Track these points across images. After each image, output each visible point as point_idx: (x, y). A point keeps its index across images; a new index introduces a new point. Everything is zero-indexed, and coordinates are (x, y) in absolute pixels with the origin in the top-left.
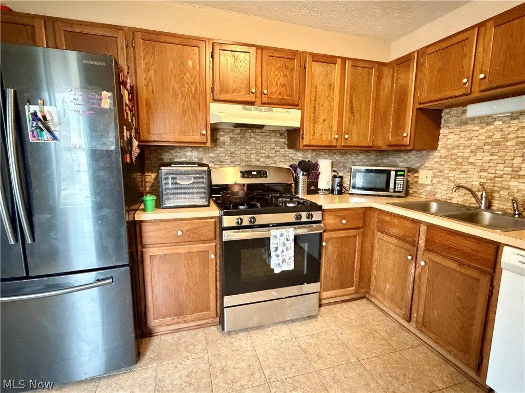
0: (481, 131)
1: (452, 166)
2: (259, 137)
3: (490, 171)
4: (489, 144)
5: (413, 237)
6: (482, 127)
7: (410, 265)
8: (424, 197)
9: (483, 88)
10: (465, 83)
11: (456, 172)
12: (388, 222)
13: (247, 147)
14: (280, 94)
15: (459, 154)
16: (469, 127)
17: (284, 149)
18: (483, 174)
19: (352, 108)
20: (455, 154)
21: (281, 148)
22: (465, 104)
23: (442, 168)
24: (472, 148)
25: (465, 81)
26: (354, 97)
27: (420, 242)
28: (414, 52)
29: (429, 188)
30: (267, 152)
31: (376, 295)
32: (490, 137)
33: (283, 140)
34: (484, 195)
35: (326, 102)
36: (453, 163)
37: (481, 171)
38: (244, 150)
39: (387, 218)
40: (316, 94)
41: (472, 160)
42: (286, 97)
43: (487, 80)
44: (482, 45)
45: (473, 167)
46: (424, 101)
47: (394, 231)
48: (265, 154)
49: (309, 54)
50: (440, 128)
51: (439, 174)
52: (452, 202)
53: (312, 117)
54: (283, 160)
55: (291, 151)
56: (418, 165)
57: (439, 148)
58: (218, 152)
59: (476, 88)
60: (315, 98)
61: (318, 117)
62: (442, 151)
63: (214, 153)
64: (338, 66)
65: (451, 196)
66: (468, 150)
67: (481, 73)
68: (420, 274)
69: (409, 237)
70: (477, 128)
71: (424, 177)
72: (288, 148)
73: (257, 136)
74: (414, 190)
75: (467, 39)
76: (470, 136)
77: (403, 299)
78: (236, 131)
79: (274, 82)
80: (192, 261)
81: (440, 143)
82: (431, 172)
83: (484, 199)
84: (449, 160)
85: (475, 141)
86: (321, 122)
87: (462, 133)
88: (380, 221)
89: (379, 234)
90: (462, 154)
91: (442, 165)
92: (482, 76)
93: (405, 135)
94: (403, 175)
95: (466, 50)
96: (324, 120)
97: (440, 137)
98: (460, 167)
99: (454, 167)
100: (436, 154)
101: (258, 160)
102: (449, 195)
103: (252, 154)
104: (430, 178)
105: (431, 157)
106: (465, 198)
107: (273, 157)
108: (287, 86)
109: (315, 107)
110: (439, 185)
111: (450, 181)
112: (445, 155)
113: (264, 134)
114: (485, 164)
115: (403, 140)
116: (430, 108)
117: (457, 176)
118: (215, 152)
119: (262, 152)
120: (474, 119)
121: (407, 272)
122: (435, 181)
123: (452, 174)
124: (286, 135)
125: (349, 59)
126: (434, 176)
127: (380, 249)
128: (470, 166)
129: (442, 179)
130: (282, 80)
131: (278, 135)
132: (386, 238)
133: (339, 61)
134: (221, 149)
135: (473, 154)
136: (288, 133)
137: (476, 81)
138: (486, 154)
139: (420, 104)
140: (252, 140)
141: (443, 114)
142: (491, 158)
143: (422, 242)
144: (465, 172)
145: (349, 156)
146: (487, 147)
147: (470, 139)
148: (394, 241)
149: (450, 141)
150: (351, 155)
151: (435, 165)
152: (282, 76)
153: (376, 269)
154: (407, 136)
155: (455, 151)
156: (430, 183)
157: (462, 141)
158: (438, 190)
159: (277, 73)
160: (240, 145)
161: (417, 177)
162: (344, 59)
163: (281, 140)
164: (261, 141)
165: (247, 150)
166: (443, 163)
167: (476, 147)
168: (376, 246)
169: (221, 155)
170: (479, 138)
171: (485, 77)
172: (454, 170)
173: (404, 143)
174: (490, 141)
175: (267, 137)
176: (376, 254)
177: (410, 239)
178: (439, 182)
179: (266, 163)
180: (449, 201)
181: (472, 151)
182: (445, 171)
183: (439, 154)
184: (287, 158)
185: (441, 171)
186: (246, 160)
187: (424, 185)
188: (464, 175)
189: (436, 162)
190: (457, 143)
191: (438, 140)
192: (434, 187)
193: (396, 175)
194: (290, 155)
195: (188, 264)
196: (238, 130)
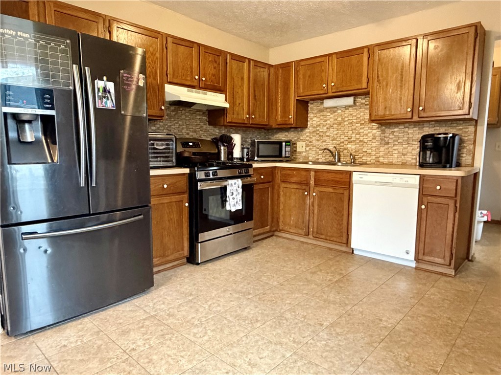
0: (331, 116)
1: (317, 138)
2: (188, 114)
3: (338, 139)
4: (336, 124)
5: (307, 180)
6: (331, 114)
7: (306, 198)
8: (302, 160)
9: (334, 91)
10: (324, 87)
11: (320, 142)
12: (289, 175)
13: (180, 122)
14: (212, 81)
15: (320, 130)
16: (325, 113)
17: (206, 125)
18: (334, 142)
19: (255, 96)
20: (318, 130)
21: (205, 125)
22: (322, 99)
23: (312, 140)
24: (327, 126)
25: (324, 85)
26: (256, 88)
27: (311, 182)
28: (293, 62)
29: (304, 154)
30: (194, 128)
31: (284, 229)
32: (336, 120)
33: (205, 118)
34: (337, 154)
35: (240, 90)
36: (318, 136)
37: (333, 140)
38: (178, 125)
39: (289, 172)
40: (234, 83)
41: (328, 134)
42: (216, 85)
43: (335, 87)
44: (331, 68)
45: (329, 138)
46: (301, 95)
47: (294, 179)
48: (192, 128)
49: (230, 53)
50: (308, 113)
51: (310, 144)
52: (319, 161)
53: (232, 101)
54: (206, 134)
55: (211, 127)
56: (296, 138)
57: (308, 127)
58: (158, 126)
59: (330, 91)
60: (233, 86)
61: (236, 102)
62: (310, 129)
63: (155, 126)
64: (246, 64)
65: (318, 157)
66: (325, 128)
67: (332, 83)
68: (313, 202)
69: (304, 181)
70: (329, 114)
71: (301, 147)
72: (209, 125)
73: (186, 114)
74: (294, 156)
75: (323, 61)
76: (326, 119)
77: (303, 222)
78: (171, 108)
79: (208, 72)
80: (172, 210)
81: (309, 123)
82: (305, 143)
83: (337, 156)
84: (315, 134)
85: (329, 122)
86: (238, 105)
87: (321, 117)
88: (282, 175)
89: (283, 185)
90: (322, 130)
91: (311, 138)
92: (333, 84)
93: (290, 117)
94: (290, 145)
95: (323, 68)
96: (239, 104)
97: (309, 119)
98: (322, 138)
99: (319, 138)
100: (307, 131)
101: (188, 134)
102: (316, 157)
103: (183, 128)
104: (304, 147)
105: (304, 133)
106: (326, 157)
107: (199, 131)
108: (216, 75)
109: (233, 93)
110: (310, 151)
111: (317, 148)
112: (312, 131)
113: (192, 112)
114: (335, 136)
115: (289, 120)
116: (304, 100)
117: (320, 144)
118: (157, 126)
119: (190, 127)
120: (327, 108)
121: (305, 203)
122: (308, 149)
123: (317, 143)
124: (207, 113)
125: (253, 60)
126: (307, 146)
127: (285, 195)
128: (327, 138)
129: (312, 147)
130: (213, 71)
131: (202, 113)
132: (288, 186)
133: (247, 60)
134: (161, 124)
135: (328, 130)
136: (208, 113)
137: (330, 87)
138: (335, 130)
139: (298, 97)
140: (183, 117)
141: (309, 104)
142: (337, 132)
143: (312, 182)
144: (325, 141)
145: (248, 133)
146: (335, 126)
147: (326, 121)
148: (295, 186)
149: (314, 122)
150: (249, 131)
151: (308, 138)
152: (213, 68)
153: (282, 209)
154: (291, 118)
155: (318, 129)
156: (304, 151)
157: (322, 122)
158: (310, 155)
159: (209, 65)
160: (174, 121)
161: (296, 147)
162: (249, 60)
163: (204, 118)
164: (190, 118)
165: (180, 125)
166: (312, 136)
167: (329, 126)
168: (282, 193)
169: (160, 128)
170: (331, 120)
171: (334, 86)
172: (318, 141)
173: (290, 123)
174: (336, 122)
175: (194, 115)
176: (282, 199)
177: (305, 182)
178: (310, 149)
179: (194, 136)
180: (317, 161)
181: (327, 128)
182: (313, 142)
183: (309, 131)
184: (209, 133)
185: (311, 142)
186: (179, 133)
187: (300, 153)
188: (325, 144)
189: (307, 136)
190: (319, 123)
191: (307, 121)
192: (307, 153)
193: (286, 145)
194: (210, 130)
195: (170, 212)
196: (172, 108)
